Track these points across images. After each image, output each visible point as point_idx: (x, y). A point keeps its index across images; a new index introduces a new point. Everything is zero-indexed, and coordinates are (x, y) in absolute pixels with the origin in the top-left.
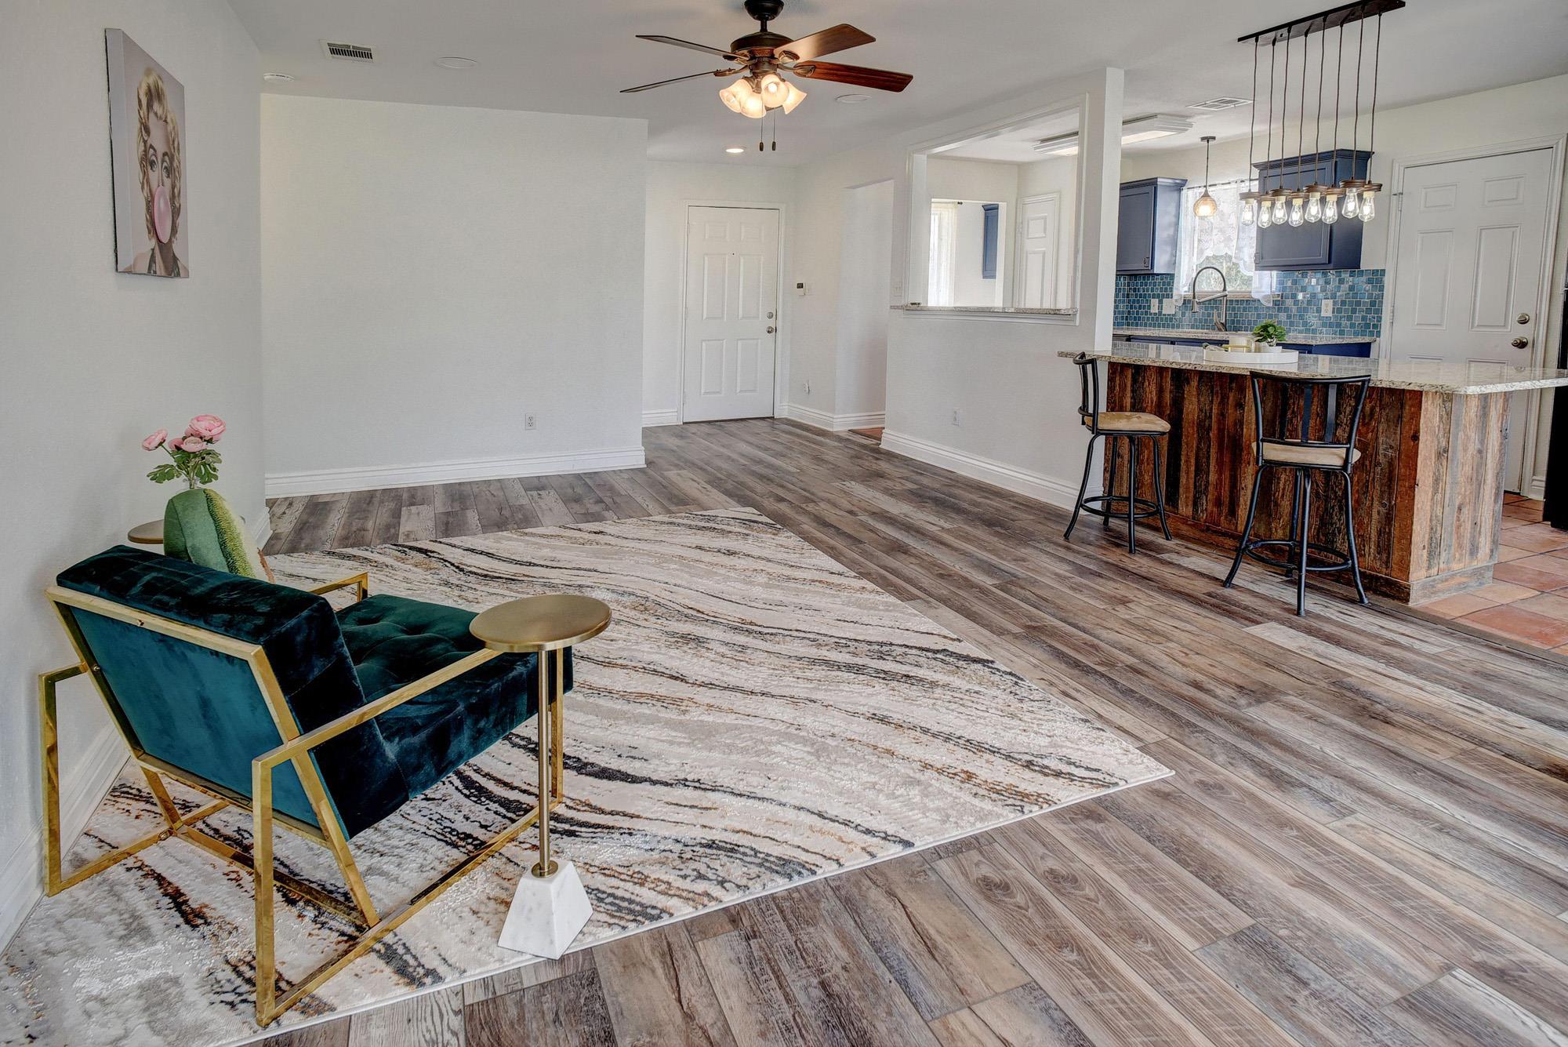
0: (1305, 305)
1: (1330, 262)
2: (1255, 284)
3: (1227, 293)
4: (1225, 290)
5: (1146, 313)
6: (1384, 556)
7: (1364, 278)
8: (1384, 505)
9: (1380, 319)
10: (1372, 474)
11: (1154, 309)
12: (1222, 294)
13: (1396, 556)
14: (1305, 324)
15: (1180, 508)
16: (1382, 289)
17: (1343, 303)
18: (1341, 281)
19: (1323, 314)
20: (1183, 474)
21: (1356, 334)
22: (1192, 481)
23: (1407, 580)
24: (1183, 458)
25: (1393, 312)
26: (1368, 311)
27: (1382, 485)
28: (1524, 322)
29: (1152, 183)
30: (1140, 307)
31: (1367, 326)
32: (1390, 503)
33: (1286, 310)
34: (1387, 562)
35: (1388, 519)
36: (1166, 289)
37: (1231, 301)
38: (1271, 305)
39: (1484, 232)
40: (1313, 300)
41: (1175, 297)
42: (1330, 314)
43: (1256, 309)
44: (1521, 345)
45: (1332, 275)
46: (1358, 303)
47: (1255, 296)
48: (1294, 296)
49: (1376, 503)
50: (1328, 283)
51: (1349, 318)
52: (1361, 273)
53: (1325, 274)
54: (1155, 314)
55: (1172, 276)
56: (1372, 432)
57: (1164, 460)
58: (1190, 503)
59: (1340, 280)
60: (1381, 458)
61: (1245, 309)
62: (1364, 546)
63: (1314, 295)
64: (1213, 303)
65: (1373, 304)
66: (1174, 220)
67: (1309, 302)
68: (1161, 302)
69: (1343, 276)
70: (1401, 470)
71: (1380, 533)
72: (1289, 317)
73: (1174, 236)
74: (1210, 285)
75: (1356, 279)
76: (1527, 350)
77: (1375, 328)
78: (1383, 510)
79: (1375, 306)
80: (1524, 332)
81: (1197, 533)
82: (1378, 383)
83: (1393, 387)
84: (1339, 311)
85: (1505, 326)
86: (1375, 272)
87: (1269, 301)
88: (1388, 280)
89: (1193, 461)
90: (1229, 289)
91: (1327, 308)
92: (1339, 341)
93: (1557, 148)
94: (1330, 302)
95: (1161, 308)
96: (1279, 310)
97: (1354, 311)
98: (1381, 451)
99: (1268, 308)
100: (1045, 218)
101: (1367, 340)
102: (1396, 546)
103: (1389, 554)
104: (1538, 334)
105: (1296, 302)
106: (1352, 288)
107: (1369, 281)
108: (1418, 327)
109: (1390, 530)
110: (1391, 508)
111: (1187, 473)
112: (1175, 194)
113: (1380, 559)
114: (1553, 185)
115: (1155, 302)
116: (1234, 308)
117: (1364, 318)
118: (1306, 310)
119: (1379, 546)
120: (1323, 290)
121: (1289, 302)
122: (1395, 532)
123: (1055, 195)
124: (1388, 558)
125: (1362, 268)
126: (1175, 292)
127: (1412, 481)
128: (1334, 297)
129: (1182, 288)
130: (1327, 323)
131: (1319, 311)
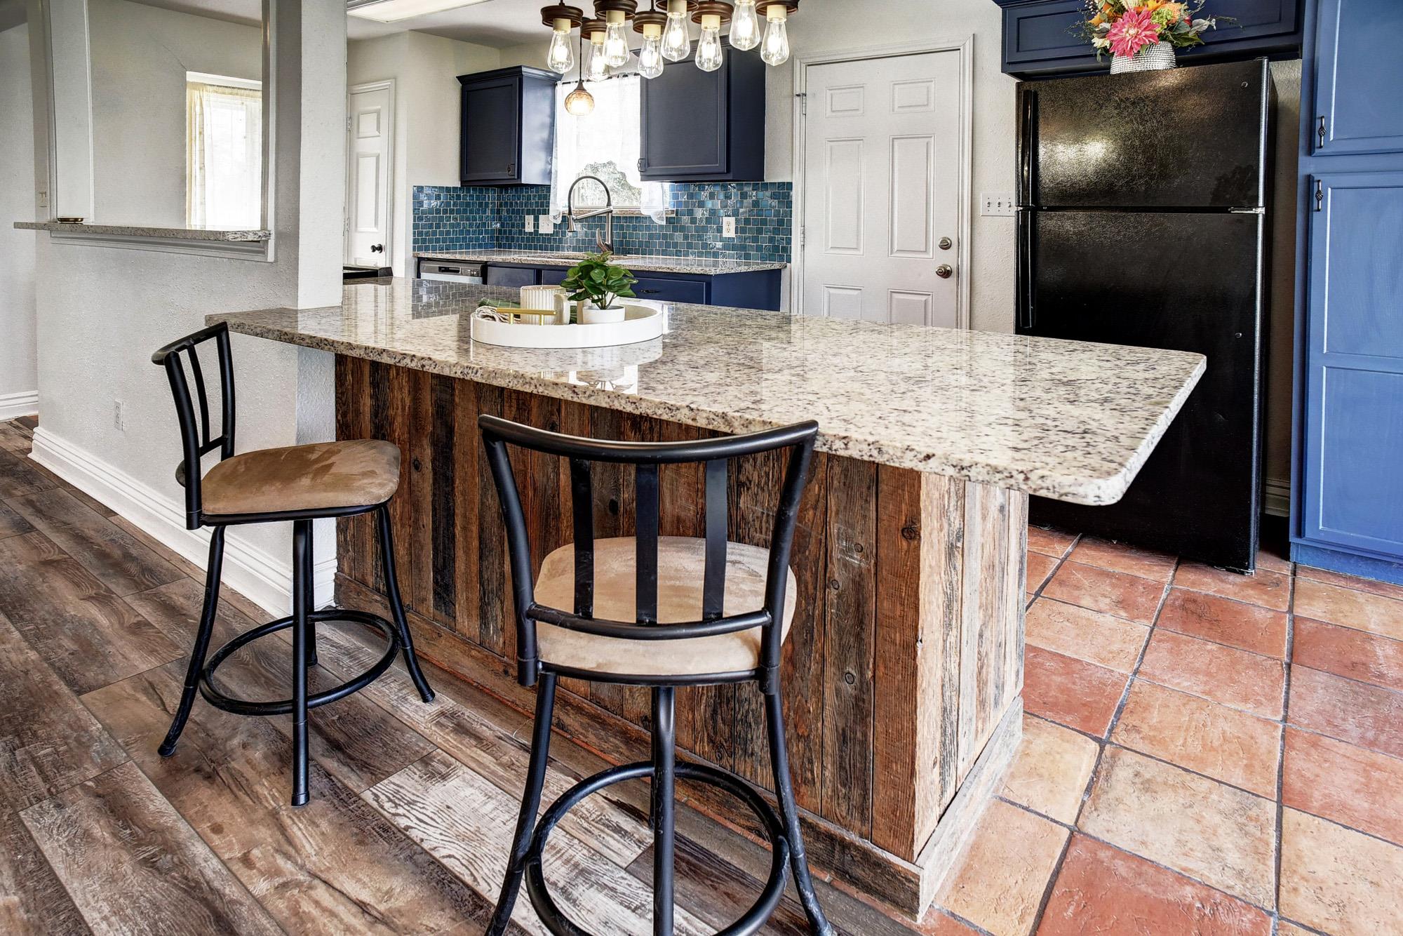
0: (704, 223)
1: (728, 171)
2: (644, 198)
3: (611, 208)
4: (609, 204)
5: (520, 234)
6: (856, 793)
7: (768, 193)
8: (844, 675)
9: (789, 241)
10: (819, 603)
11: (529, 228)
12: (606, 209)
13: (880, 798)
14: (705, 246)
15: (459, 619)
16: (789, 205)
17: (747, 221)
18: (744, 196)
19: (725, 234)
20: (460, 553)
21: (763, 259)
22: (475, 569)
23: (908, 857)
24: (459, 522)
25: (804, 233)
26: (776, 231)
27: (840, 631)
28: (946, 246)
29: (516, 72)
30: (513, 226)
31: (776, 248)
32: (862, 674)
33: (682, 229)
34: (863, 810)
35: (859, 709)
36: (542, 203)
37: (619, 218)
38: (664, 223)
39: (896, 142)
40: (713, 217)
41: (552, 213)
42: (732, 234)
43: (648, 228)
44: (945, 274)
45: (733, 189)
46: (764, 222)
47: (645, 212)
48: (690, 213)
49: (830, 671)
50: (728, 197)
51: (755, 240)
52: (766, 187)
53: (725, 188)
54: (531, 234)
55: (548, 187)
56: (815, 508)
57: (427, 520)
58: (475, 612)
59: (741, 194)
60: (837, 573)
61: (635, 228)
62: (811, 762)
63: (713, 212)
64: (595, 220)
65: (781, 222)
66: (548, 120)
67: (708, 220)
68: (536, 219)
69: (746, 189)
70: (882, 605)
71: (843, 738)
72: (686, 237)
73: (548, 140)
74: (592, 200)
75: (760, 193)
76: (952, 280)
77: (782, 252)
78: (848, 689)
79: (783, 225)
80: (948, 259)
81: (488, 675)
82: (838, 445)
83: (879, 459)
84: (743, 230)
85: (926, 251)
86: (782, 185)
87: (661, 218)
88: (796, 195)
89: (475, 529)
90: (613, 203)
91: (729, 227)
92: (743, 269)
93: (964, 49)
94: (732, 220)
95: (536, 225)
96: (675, 229)
97: (760, 231)
98: (836, 555)
99: (661, 226)
100: (378, 112)
101: (776, 266)
102: (878, 775)
103: (865, 790)
104: (962, 261)
105: (693, 221)
106: (756, 204)
107: (773, 196)
108: (832, 251)
109: (865, 735)
110: (863, 687)
111: (467, 553)
112: (549, 91)
113: (847, 798)
114: (964, 92)
115: (529, 219)
116: (623, 226)
117: (771, 240)
118: (705, 230)
119: (842, 768)
120: (724, 206)
121: (685, 219)
122: (876, 740)
123: (388, 83)
124: (864, 797)
125: (768, 179)
126: (552, 207)
127: (908, 632)
128: (735, 214)
129: (558, 204)
130: (729, 245)
131: (720, 230)
